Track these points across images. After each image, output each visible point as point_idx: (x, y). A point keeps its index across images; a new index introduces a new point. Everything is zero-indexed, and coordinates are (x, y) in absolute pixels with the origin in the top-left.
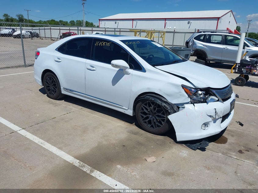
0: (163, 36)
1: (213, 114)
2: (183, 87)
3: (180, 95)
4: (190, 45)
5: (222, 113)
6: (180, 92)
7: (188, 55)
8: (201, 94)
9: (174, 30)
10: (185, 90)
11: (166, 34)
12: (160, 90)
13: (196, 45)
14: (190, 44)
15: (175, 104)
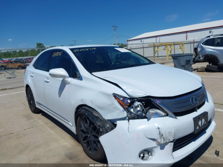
0: (182, 47)
1: (156, 136)
2: (116, 96)
3: (113, 107)
4: (199, 51)
5: (173, 135)
6: (113, 104)
7: (190, 61)
8: (138, 106)
9: (194, 40)
10: (118, 101)
11: (185, 45)
12: (92, 102)
13: (205, 50)
14: (199, 49)
15: (108, 120)
